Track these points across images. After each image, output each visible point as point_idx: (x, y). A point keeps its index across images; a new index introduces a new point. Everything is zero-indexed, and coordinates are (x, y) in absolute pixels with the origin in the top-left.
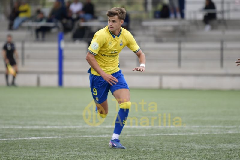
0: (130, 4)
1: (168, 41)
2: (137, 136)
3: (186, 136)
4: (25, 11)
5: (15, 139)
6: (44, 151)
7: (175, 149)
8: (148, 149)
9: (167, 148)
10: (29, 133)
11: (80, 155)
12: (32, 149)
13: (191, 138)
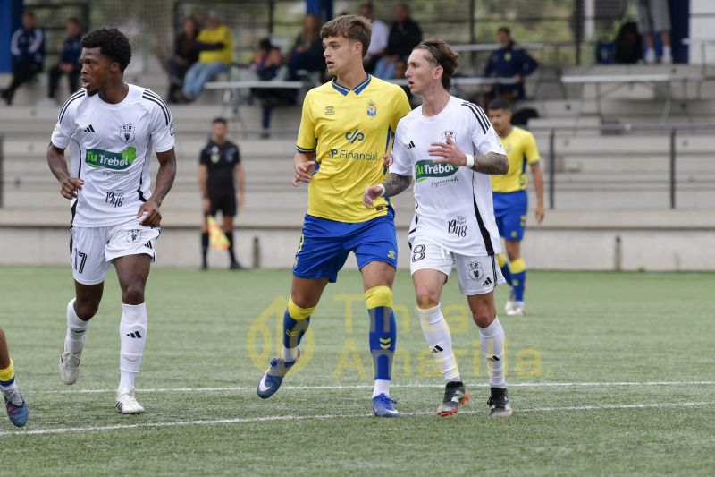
0: (530, 20)
1: (635, 131)
2: (526, 413)
3: (668, 411)
4: (219, 47)
5: (169, 424)
6: (249, 456)
7: (632, 447)
8: (554, 448)
9: (609, 446)
10: (210, 407)
11: (353, 467)
12: (215, 451)
13: (681, 417)
